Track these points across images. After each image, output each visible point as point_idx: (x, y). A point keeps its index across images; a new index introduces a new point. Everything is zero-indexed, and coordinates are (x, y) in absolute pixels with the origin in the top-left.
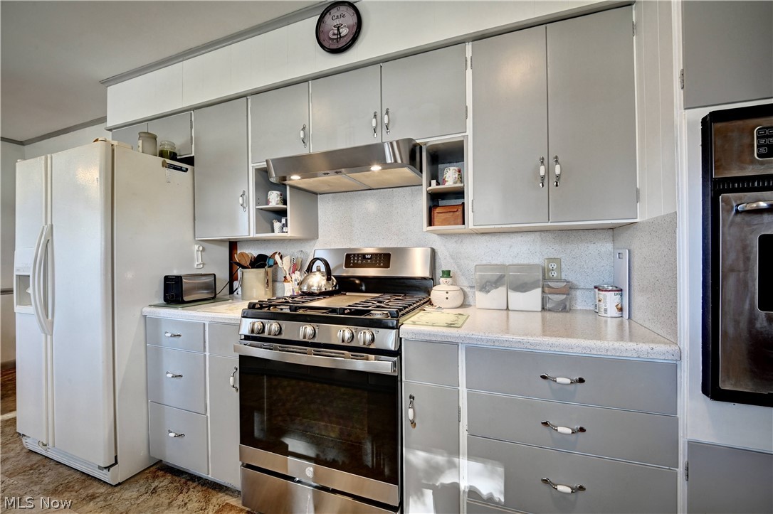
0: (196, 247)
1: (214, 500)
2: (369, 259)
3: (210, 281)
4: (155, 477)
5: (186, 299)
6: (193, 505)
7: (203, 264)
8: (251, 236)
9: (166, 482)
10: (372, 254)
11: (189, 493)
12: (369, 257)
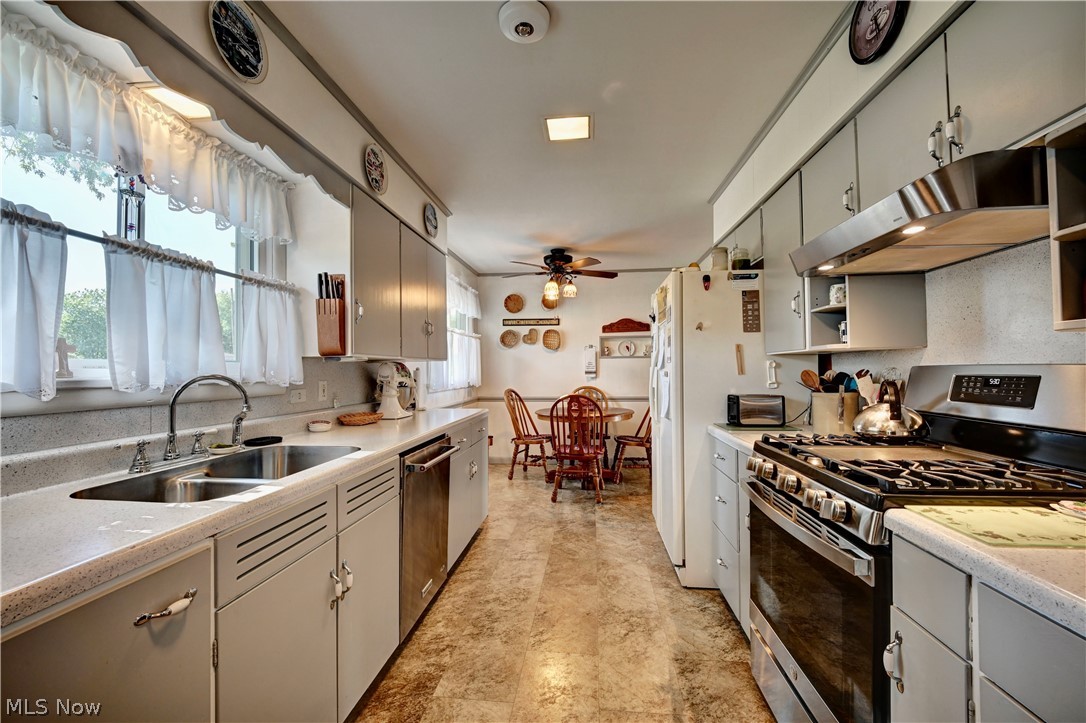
0: (768, 363)
1: (740, 652)
2: (994, 386)
3: (776, 405)
4: (712, 600)
5: (744, 421)
6: (721, 642)
7: (779, 384)
8: (807, 349)
9: (717, 609)
10: (1002, 378)
11: (727, 631)
12: (996, 382)
